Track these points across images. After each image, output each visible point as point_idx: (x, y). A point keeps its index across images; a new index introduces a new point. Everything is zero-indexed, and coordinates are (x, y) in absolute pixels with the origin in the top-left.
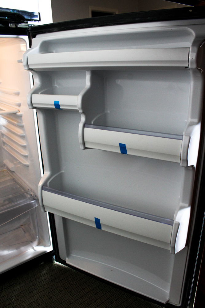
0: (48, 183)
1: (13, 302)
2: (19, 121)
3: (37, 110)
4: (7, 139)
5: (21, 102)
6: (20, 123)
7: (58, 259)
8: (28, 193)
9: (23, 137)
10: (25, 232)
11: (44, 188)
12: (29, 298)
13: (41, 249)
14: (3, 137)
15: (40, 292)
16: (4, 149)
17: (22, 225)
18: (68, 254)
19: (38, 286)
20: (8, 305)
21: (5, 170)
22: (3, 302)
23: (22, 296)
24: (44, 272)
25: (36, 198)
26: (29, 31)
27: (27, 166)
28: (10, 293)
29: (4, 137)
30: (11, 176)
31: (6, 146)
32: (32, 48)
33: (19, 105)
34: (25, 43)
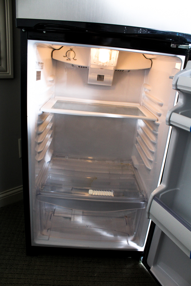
0: (161, 195)
1: (95, 277)
2: (155, 129)
3: (173, 127)
4: (140, 139)
5: (161, 113)
6: (155, 131)
7: (145, 262)
8: (142, 193)
9: (154, 144)
10: (127, 224)
11: (155, 198)
12: (107, 282)
13: (133, 245)
14: (137, 136)
15: (118, 282)
16: (135, 146)
17: (126, 217)
18: (155, 263)
19: (118, 275)
20: (90, 276)
21: (130, 164)
22: (88, 272)
23: (103, 276)
24: (129, 266)
25: (146, 200)
26: (187, 53)
27: (149, 170)
28: (95, 268)
29: (139, 137)
30: (133, 172)
31: (138, 144)
32: (186, 70)
33: (160, 115)
34: (181, 62)
